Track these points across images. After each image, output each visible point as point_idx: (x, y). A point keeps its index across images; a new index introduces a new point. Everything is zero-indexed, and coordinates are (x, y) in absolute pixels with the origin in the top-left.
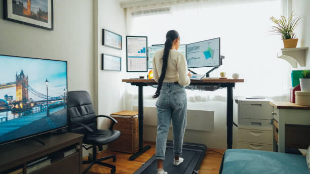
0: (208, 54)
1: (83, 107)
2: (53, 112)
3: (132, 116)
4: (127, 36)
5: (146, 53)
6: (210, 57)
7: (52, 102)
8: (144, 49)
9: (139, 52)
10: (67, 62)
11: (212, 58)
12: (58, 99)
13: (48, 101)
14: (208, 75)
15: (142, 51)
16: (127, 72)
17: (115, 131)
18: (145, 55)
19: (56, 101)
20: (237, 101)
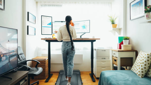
0: (84, 27)
1: (20, 56)
2: (12, 59)
3: (45, 59)
4: (42, 16)
5: (51, 25)
6: (85, 28)
7: (11, 53)
8: (51, 23)
9: (48, 24)
10: (17, 30)
11: (86, 29)
12: (13, 51)
13: (9, 53)
14: (81, 37)
15: (49, 24)
16: (42, 34)
17: (38, 68)
18: (51, 26)
19: (13, 53)
20: (95, 50)
